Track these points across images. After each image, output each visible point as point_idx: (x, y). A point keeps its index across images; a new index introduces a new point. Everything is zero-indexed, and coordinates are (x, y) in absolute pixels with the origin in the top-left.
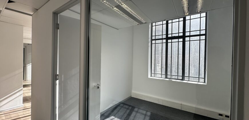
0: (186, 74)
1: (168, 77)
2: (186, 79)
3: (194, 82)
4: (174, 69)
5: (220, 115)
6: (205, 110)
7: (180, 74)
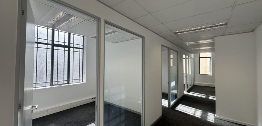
0: (71, 78)
1: (54, 84)
2: (70, 82)
3: (76, 83)
4: (61, 75)
5: (93, 99)
6: (86, 100)
7: (66, 78)
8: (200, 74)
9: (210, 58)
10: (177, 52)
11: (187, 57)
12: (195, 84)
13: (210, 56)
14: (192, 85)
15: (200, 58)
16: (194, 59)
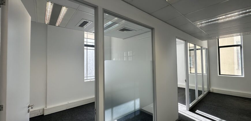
8: (220, 74)
9: (239, 47)
10: (152, 29)
11: (198, 47)
12: (211, 91)
13: (240, 44)
14: (205, 93)
15: (219, 47)
16: (208, 50)
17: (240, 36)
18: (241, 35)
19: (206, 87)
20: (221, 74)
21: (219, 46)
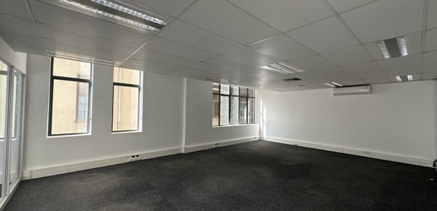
8: (50, 134)
9: (87, 85)
12: (27, 176)
13: (88, 78)
15: (53, 78)
16: (26, 79)
17: (90, 64)
18: (92, 63)
19: (13, 171)
20: (52, 134)
21: (54, 75)
